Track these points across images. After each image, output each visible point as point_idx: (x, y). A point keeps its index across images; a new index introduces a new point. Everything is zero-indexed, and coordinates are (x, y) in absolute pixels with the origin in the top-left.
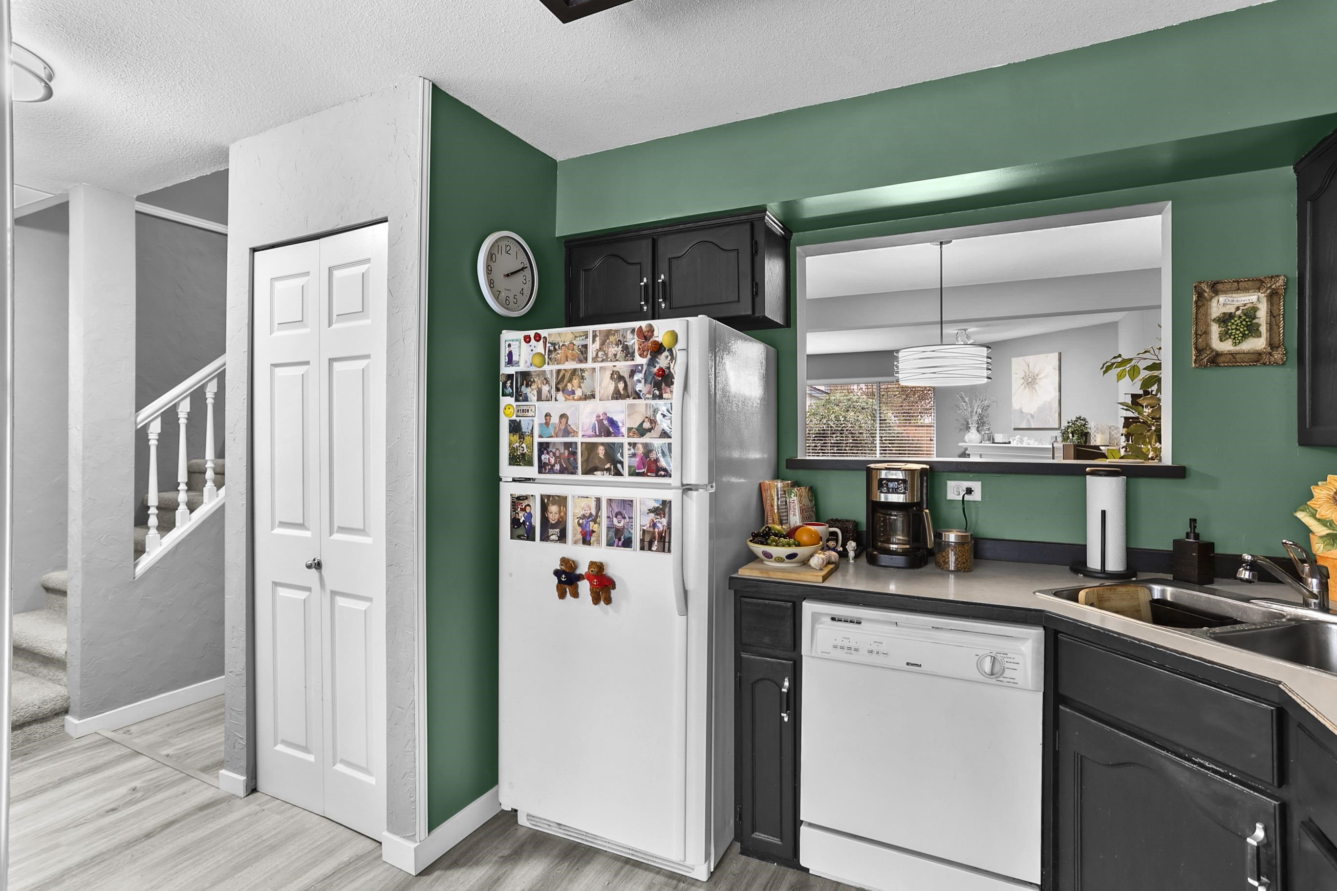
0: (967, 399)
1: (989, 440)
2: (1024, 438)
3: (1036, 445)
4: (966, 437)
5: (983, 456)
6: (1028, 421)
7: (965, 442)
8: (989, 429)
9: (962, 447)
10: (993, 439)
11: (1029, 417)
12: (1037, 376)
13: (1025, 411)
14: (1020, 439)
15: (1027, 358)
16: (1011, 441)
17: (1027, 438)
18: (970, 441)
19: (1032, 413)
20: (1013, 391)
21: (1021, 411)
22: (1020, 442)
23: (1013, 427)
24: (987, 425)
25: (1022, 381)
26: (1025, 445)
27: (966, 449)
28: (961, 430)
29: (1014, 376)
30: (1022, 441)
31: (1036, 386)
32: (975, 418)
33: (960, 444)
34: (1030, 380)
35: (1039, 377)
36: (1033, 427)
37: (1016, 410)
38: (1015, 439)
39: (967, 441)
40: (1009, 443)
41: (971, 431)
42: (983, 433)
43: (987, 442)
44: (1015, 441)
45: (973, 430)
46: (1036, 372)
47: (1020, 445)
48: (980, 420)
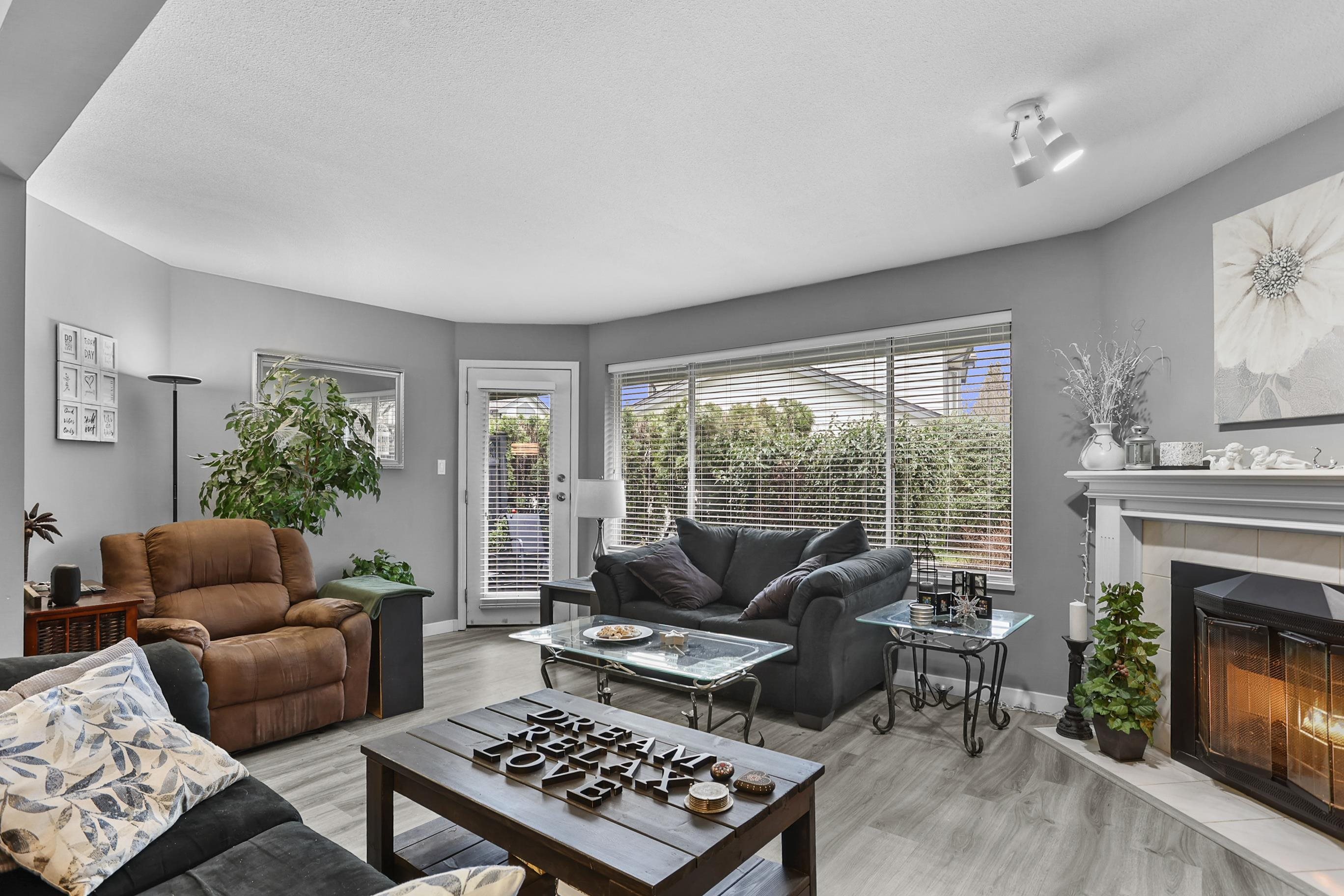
0: (1086, 360)
1: (1144, 460)
2: (1255, 450)
3: (1300, 470)
4: (1083, 455)
5: (1128, 504)
6: (1270, 400)
7: (1081, 468)
8: (1144, 432)
9: (1073, 480)
10: (1157, 458)
11: (1272, 386)
12: (1301, 253)
13: (1256, 369)
14: (1240, 452)
15: (1263, 210)
16: (1212, 459)
17: (1266, 449)
18: (1094, 466)
19: (1283, 371)
20: (1218, 317)
21: (1244, 372)
22: (1241, 462)
23: (1217, 420)
24: (1141, 422)
25: (1249, 281)
26: (1257, 470)
27: (1086, 487)
28: (1074, 439)
29: (1219, 273)
30: (1246, 460)
31: (1299, 288)
32: (1108, 405)
33: (1069, 474)
34: (1275, 272)
35: (1307, 258)
36: (1287, 413)
37: (1229, 370)
38: (1223, 454)
39: (1085, 464)
40: (1206, 466)
41: (1098, 440)
42: (1127, 442)
43: (1139, 466)
44: (1224, 462)
45: (1104, 437)
46: (1298, 244)
47: (1239, 471)
48: (1119, 409)
